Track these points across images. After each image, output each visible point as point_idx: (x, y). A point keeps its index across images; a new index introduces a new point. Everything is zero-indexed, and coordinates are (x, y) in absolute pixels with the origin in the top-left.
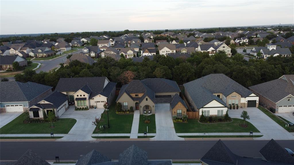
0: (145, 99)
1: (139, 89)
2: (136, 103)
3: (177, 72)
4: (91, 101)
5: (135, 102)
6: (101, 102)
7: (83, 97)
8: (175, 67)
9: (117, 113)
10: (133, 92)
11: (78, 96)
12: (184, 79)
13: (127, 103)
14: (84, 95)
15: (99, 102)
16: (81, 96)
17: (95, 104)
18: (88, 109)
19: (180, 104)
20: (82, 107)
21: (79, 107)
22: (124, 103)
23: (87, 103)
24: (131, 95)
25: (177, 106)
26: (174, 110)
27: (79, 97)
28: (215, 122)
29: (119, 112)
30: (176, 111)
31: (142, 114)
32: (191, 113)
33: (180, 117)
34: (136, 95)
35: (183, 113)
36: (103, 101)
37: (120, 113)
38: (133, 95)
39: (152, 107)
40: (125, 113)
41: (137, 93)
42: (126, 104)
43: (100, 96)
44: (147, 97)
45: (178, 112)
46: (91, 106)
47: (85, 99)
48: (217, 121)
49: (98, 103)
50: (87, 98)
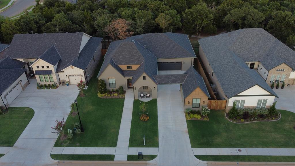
0: (142, 77)
1: (132, 57)
2: (128, 80)
3: (189, 19)
4: (60, 74)
5: (127, 78)
6: (76, 75)
7: (46, 69)
8: (187, 10)
9: (100, 95)
10: (123, 63)
11: (38, 67)
12: (198, 28)
13: (114, 80)
14: (48, 67)
15: (73, 76)
16: (43, 67)
17: (67, 79)
18: (57, 87)
19: (198, 90)
20: (47, 84)
21: (43, 84)
22: (110, 80)
23: (54, 78)
24: (121, 66)
25: (193, 93)
26: (189, 99)
27: (41, 69)
28: (252, 119)
29: (102, 93)
30: (191, 101)
31: (137, 98)
32: (214, 102)
33: (197, 109)
34: (128, 67)
35: (202, 103)
36: (78, 74)
37: (103, 95)
38: (124, 67)
39: (152, 89)
40: (112, 95)
41: (129, 64)
42: (112, 81)
43: (72, 68)
44: (144, 75)
45: (194, 101)
46: (61, 82)
47: (50, 72)
48: (256, 118)
49: (71, 78)
50: (54, 71)
